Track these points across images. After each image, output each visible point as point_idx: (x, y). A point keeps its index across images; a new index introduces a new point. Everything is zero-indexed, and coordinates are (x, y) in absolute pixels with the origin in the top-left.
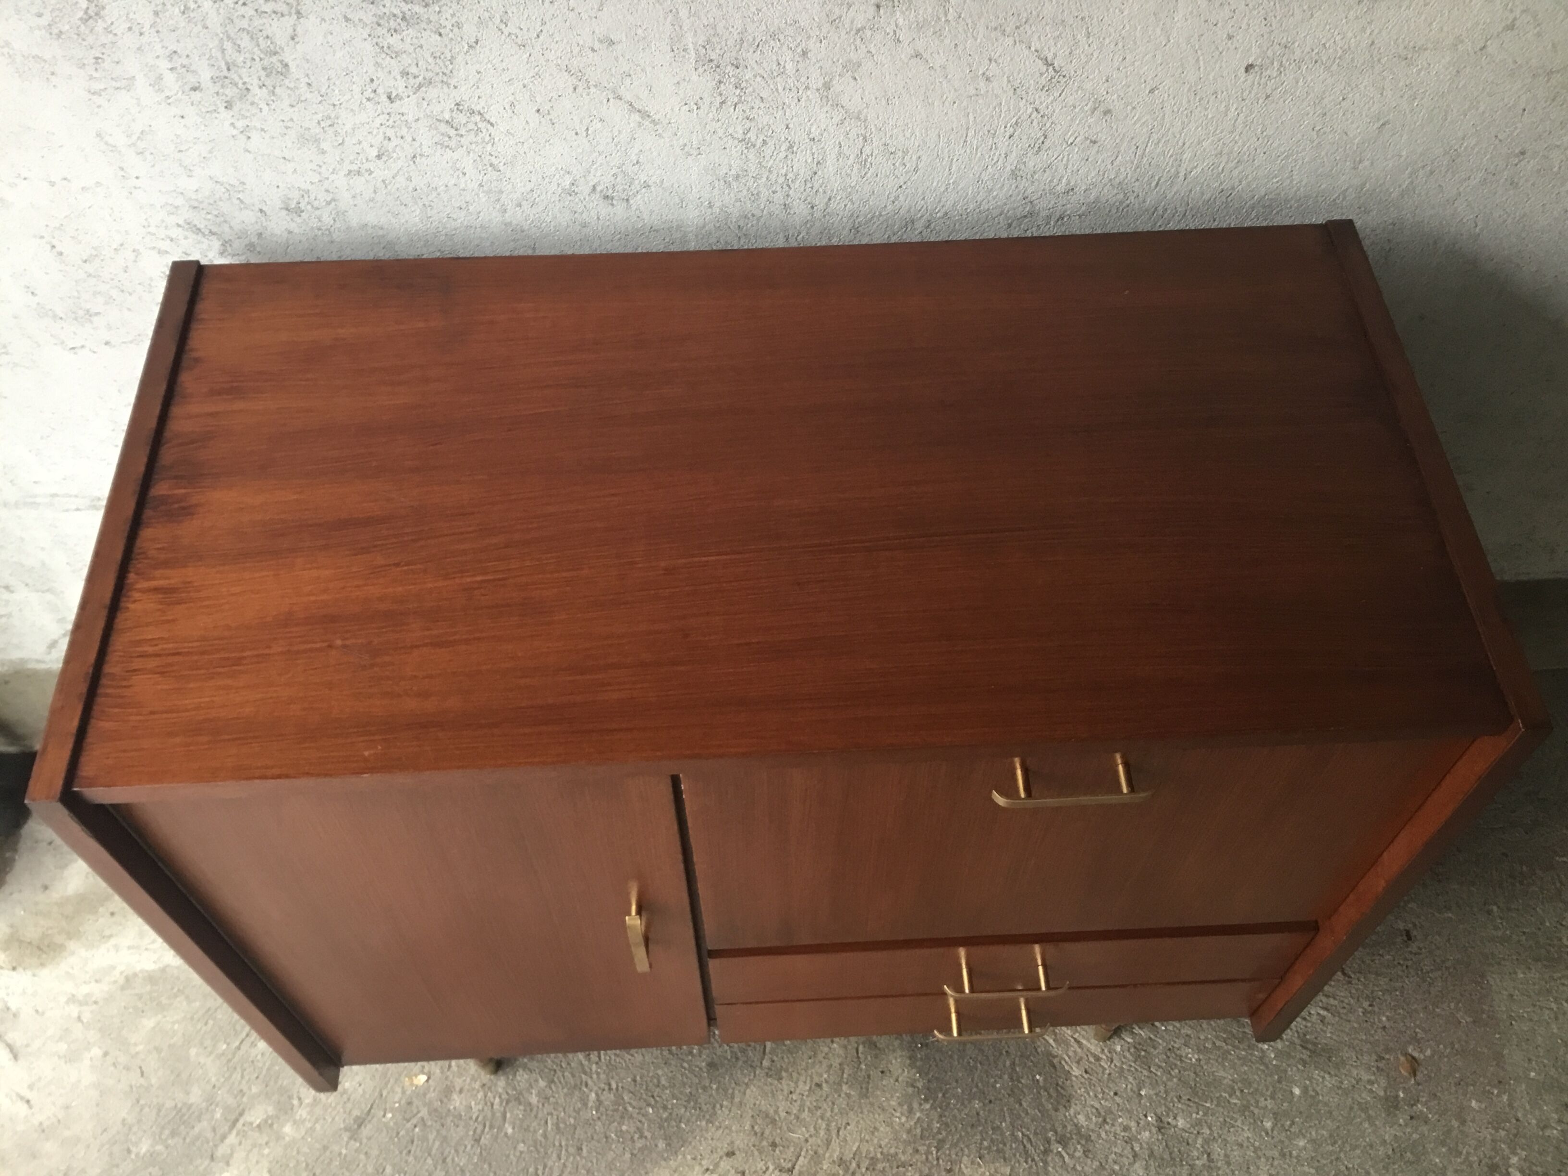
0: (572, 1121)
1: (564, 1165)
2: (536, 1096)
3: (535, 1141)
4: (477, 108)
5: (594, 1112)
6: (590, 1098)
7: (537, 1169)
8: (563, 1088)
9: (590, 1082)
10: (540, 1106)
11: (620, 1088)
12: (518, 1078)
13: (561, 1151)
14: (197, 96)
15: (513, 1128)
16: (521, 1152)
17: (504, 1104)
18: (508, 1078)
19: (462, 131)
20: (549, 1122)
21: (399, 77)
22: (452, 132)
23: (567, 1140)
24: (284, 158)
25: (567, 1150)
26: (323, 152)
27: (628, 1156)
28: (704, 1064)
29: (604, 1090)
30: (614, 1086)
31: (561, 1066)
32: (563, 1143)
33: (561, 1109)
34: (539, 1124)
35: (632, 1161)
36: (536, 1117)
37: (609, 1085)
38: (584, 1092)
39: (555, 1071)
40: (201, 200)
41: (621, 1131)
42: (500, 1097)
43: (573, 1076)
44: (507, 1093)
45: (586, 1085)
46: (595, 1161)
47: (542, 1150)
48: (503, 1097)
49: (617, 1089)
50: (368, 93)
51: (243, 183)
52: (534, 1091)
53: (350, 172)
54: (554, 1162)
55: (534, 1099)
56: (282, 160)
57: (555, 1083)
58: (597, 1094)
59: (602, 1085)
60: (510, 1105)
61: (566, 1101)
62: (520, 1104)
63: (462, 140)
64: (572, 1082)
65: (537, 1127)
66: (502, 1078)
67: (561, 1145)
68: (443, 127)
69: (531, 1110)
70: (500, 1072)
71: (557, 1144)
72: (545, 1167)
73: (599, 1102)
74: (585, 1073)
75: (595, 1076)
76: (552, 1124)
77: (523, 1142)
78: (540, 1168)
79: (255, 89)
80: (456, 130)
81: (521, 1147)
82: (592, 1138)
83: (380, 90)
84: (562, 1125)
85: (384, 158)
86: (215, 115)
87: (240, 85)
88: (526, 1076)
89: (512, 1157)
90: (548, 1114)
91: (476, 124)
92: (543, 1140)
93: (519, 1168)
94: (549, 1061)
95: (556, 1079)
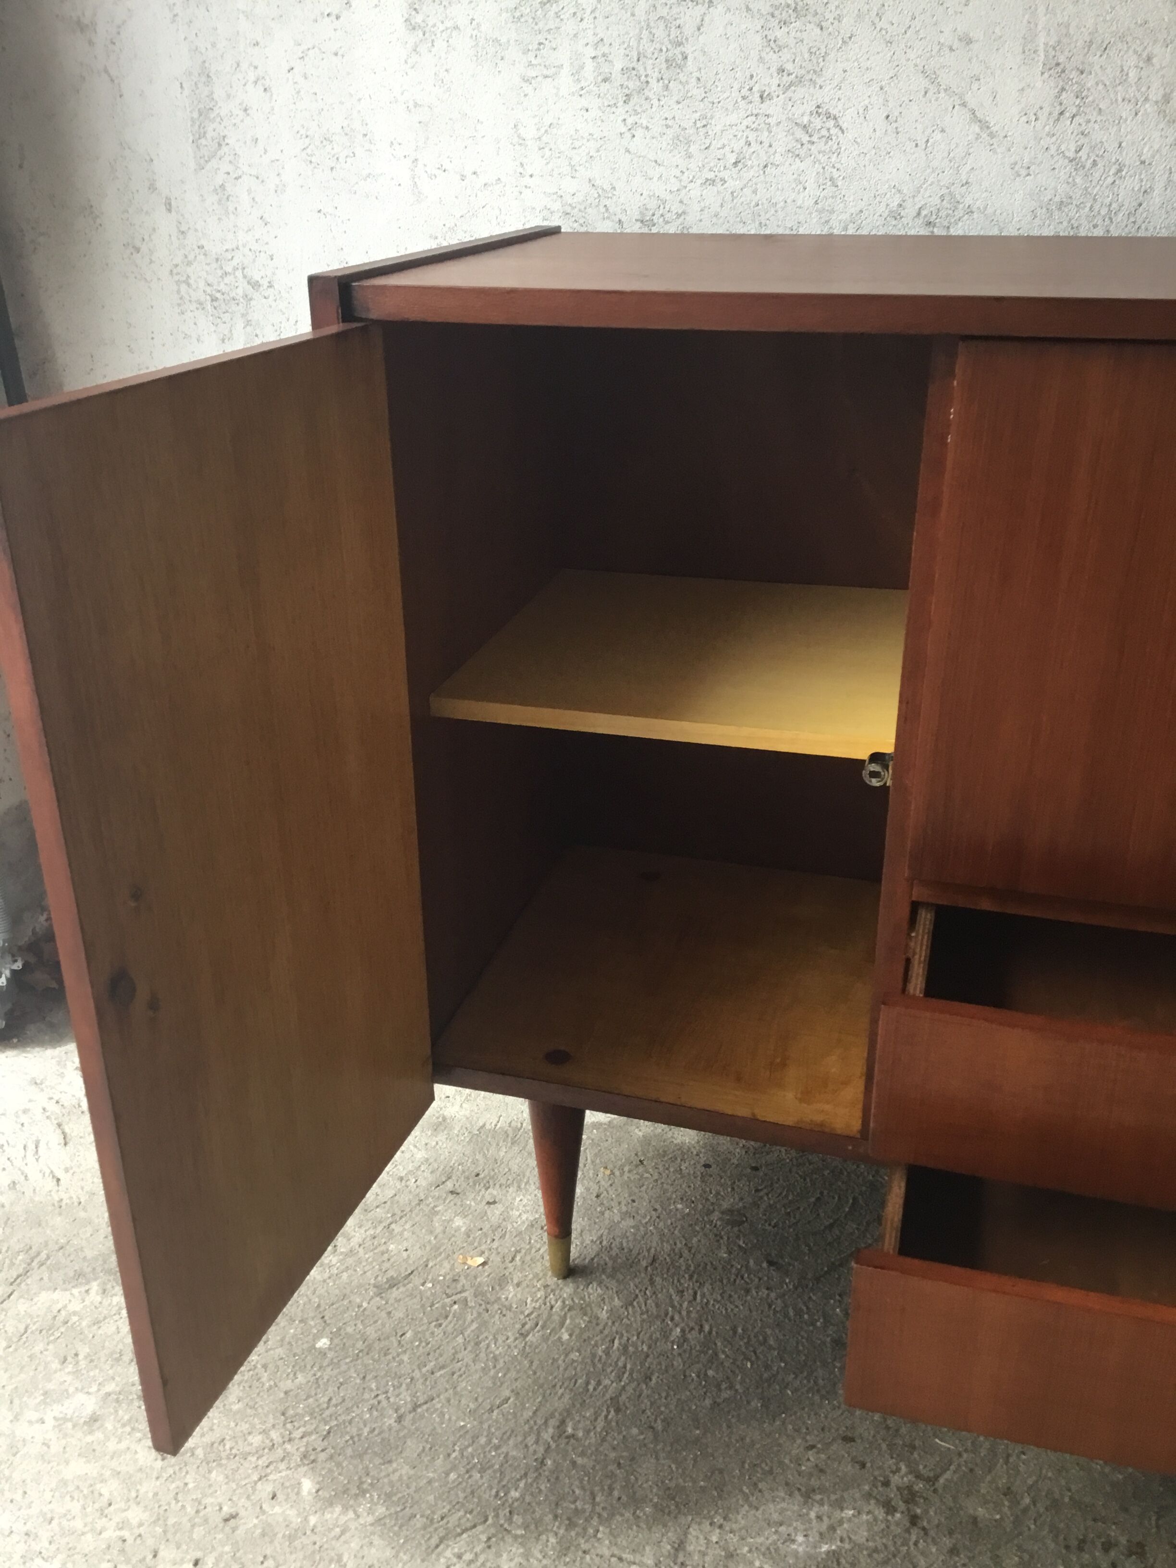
0: (645, 1348)
1: (624, 1387)
2: (607, 1312)
3: (594, 1355)
4: (833, 112)
5: (675, 1347)
6: (673, 1333)
7: (587, 1383)
8: (642, 1314)
9: (677, 1317)
10: (610, 1324)
11: (714, 1333)
12: (590, 1291)
13: (624, 1373)
14: (605, 87)
15: (571, 1335)
16: (573, 1361)
17: (566, 1309)
18: (578, 1288)
19: (815, 138)
20: (616, 1342)
21: (775, 74)
22: (805, 139)
23: (635, 1364)
24: (656, 162)
25: (631, 1374)
26: (690, 156)
27: (708, 1402)
28: (828, 1339)
29: (692, 1329)
30: (707, 1328)
31: (645, 1293)
32: (629, 1366)
33: (635, 1333)
34: (603, 1340)
35: (712, 1408)
36: (601, 1332)
37: (701, 1326)
38: (668, 1325)
39: (637, 1296)
40: (574, 205)
41: (706, 1374)
42: (564, 1302)
43: (657, 1305)
44: (572, 1299)
45: (672, 1319)
46: (664, 1394)
47: (600, 1366)
48: (567, 1302)
49: (710, 1332)
50: (745, 92)
51: (614, 188)
52: (605, 1308)
53: (707, 180)
54: (612, 1382)
55: (604, 1315)
56: (654, 163)
57: (634, 1307)
58: (683, 1331)
59: (692, 1324)
60: (573, 1313)
61: (642, 1327)
62: (585, 1314)
63: (813, 148)
64: (655, 1312)
65: (600, 1342)
66: (571, 1285)
67: (625, 1367)
68: (800, 133)
69: (597, 1324)
70: (569, 1280)
71: (620, 1364)
72: (599, 1383)
73: (683, 1339)
74: (673, 1307)
75: (684, 1313)
76: (620, 1344)
77: (579, 1351)
78: (593, 1383)
79: (653, 82)
80: (810, 136)
81: (575, 1355)
82: (667, 1371)
83: (755, 89)
84: (631, 1349)
85: (740, 165)
86: (614, 109)
87: (643, 78)
88: (599, 1290)
89: (560, 1362)
90: (617, 1333)
91: (828, 130)
92: (604, 1357)
93: (566, 1376)
94: (632, 1285)
95: (635, 1303)
